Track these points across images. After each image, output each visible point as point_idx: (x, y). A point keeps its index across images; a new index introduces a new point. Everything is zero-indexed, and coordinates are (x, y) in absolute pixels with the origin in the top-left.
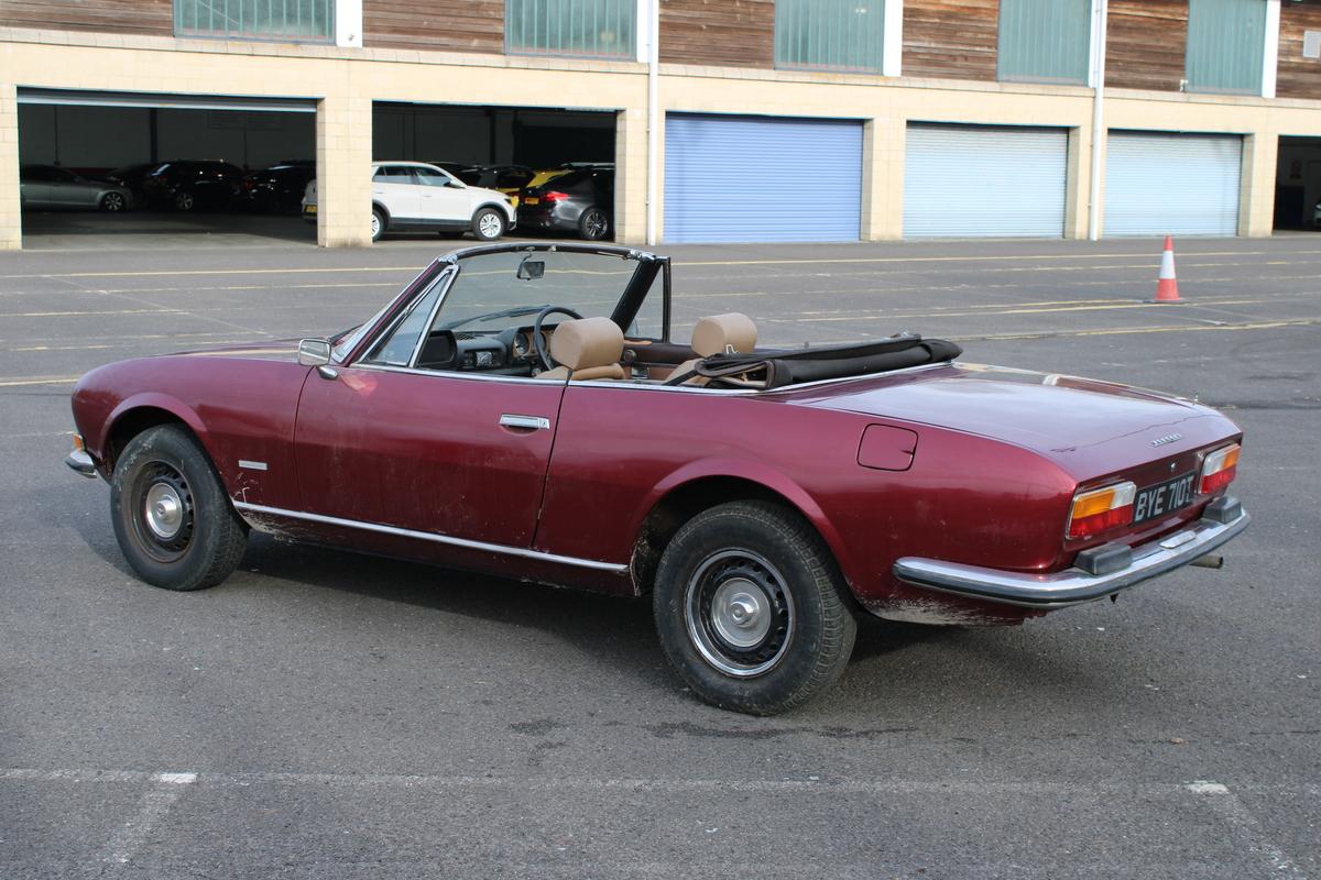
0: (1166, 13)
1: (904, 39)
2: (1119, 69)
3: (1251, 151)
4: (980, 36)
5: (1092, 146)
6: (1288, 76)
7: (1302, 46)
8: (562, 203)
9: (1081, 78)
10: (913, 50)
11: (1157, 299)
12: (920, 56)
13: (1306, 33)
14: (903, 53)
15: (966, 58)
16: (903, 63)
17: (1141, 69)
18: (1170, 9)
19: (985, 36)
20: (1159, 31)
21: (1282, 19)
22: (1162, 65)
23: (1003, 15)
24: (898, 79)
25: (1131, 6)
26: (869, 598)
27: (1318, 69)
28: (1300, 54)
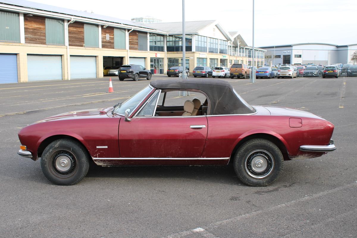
1: (25, 35)
2: (71, 42)
3: (98, 60)
4: (41, 34)
6: (104, 44)
7: (106, 37)
9: (64, 44)
10: (27, 37)
11: (109, 92)
12: (29, 39)
13: (106, 35)
14: (25, 38)
15: (39, 39)
16: (25, 40)
17: (76, 42)
18: (80, 29)
19: (43, 34)
20: (79, 34)
21: (102, 31)
22: (80, 41)
23: (46, 29)
24: (24, 44)
25: (73, 28)
26: (292, 156)
27: (109, 42)
28: (106, 39)
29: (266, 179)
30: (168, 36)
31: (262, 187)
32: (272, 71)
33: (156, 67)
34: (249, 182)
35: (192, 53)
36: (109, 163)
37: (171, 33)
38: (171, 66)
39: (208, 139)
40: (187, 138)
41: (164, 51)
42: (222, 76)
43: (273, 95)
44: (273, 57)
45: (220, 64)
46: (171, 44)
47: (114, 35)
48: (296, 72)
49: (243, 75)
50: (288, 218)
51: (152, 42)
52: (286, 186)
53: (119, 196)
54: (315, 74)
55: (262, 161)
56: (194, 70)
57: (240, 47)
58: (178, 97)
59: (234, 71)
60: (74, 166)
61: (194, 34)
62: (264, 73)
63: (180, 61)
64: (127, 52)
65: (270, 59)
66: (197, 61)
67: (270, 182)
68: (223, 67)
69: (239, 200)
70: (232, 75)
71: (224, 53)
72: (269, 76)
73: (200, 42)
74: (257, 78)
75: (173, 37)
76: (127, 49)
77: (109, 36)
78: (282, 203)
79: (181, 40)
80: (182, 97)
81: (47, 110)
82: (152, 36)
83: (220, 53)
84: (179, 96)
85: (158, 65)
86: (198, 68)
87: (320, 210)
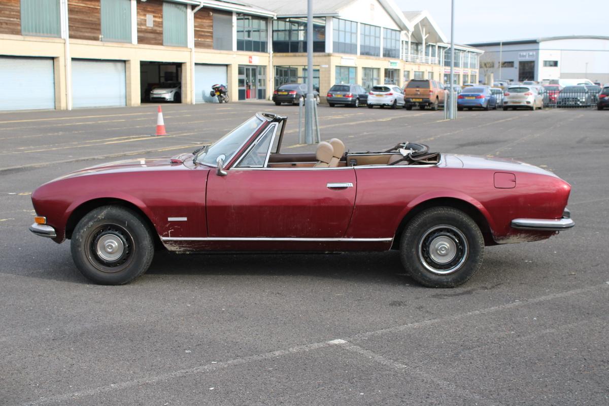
0: (91, 5)
2: (73, 30)
3: (130, 68)
4: (12, 13)
5: (65, 66)
6: (142, 35)
7: (146, 20)
9: (58, 34)
11: (158, 134)
13: (147, 15)
15: (7, 24)
17: (83, 30)
18: (93, 3)
19: (14, 13)
20: (89, 13)
21: (137, 9)
22: (91, 28)
23: (22, 3)
25: (77, 1)
26: (499, 236)
27: (153, 32)
28: (145, 25)
29: (454, 276)
30: (275, 20)
31: (445, 289)
32: (493, 94)
33: (251, 84)
34: (424, 279)
35: (325, 56)
36: (189, 247)
37: (282, 14)
38: (281, 84)
39: (357, 206)
40: (322, 205)
41: (267, 52)
42: (388, 105)
43: (488, 143)
44: (496, 65)
45: (385, 80)
46: (282, 37)
47: (162, 17)
48: (541, 97)
49: (432, 103)
50: (481, 328)
51: (243, 31)
52: (486, 287)
53: (204, 299)
54: (581, 102)
55: (448, 245)
56: (331, 90)
57: (426, 43)
58: (298, 146)
59: (412, 95)
60: (128, 253)
61: (331, 16)
62: (474, 98)
63: (300, 73)
64: (191, 52)
65: (491, 69)
66: (336, 73)
67: (459, 282)
68: (390, 86)
69: (406, 305)
70: (408, 104)
71: (394, 55)
72: (484, 105)
73: (342, 34)
74: (460, 108)
75: (286, 21)
76: (189, 47)
77: (153, 19)
78: (475, 310)
79: (302, 28)
80: (306, 145)
81: (39, 168)
82: (242, 19)
83: (384, 55)
84: (298, 143)
85: (255, 80)
86: (337, 88)
87: (535, 319)
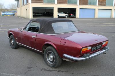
5: (113, 11)
8: (72, 15)
9: (112, 6)
15: (103, 4)
16: (98, 5)
23: (106, 1)
